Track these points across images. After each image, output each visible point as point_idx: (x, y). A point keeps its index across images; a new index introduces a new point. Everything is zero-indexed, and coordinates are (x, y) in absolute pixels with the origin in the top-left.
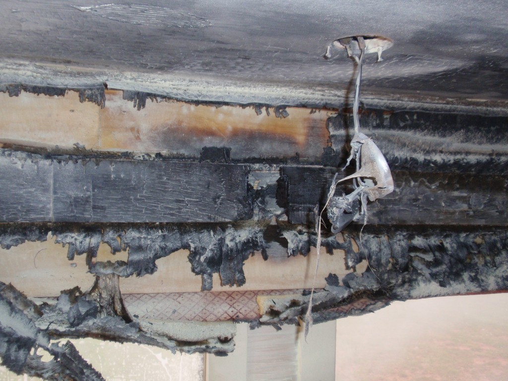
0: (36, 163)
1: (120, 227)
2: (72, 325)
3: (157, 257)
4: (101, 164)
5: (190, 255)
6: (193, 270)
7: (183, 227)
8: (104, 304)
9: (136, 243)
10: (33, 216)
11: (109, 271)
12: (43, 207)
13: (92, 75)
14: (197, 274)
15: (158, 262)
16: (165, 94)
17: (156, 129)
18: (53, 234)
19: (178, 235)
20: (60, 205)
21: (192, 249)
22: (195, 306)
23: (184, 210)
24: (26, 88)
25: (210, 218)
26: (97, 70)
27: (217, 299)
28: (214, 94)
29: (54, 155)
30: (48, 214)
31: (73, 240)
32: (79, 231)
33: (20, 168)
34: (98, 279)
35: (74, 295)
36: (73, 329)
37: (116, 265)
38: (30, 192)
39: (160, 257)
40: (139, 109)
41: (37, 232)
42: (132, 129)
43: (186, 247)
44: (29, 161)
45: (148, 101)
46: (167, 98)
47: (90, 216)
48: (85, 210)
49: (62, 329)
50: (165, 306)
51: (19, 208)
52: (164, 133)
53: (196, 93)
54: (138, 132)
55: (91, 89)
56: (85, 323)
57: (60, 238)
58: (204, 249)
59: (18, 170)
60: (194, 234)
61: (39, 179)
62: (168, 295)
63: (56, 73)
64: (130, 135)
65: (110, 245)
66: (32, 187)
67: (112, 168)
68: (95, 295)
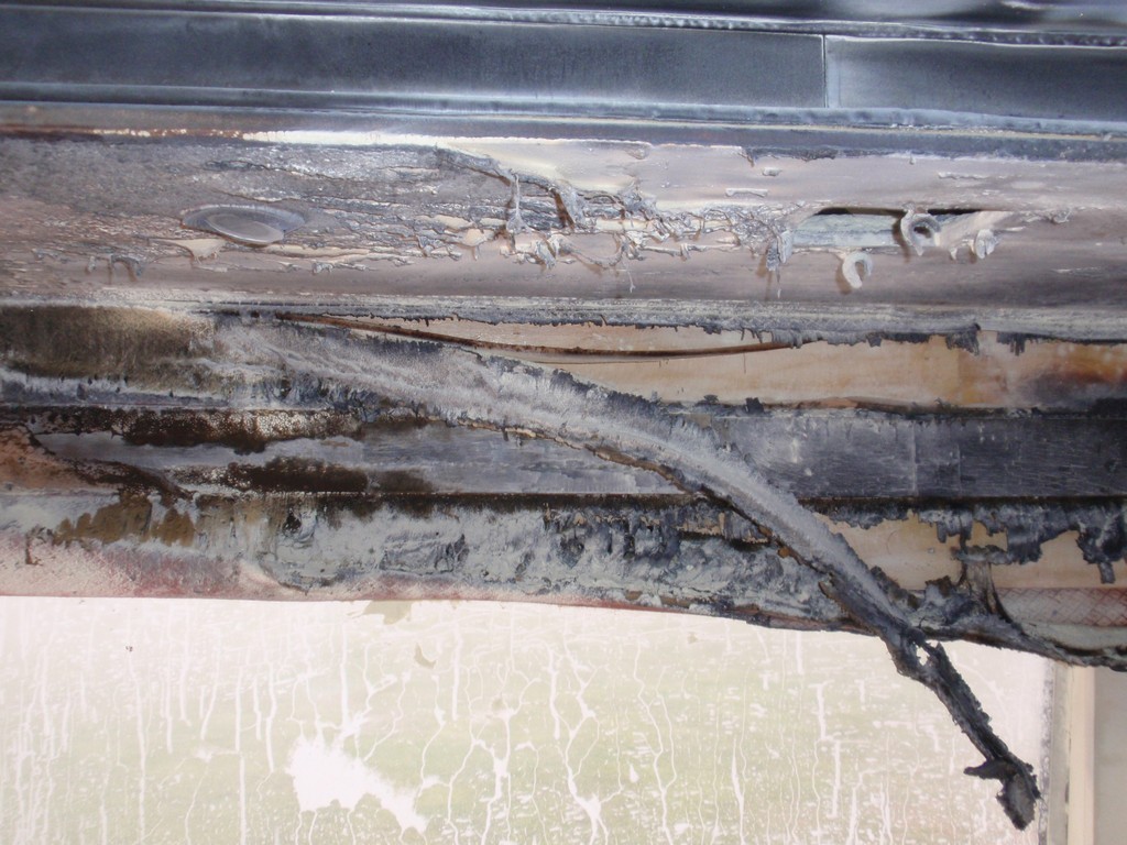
0: (895, 425)
1: (992, 503)
2: (948, 622)
3: (1042, 539)
4: (968, 424)
5: (1080, 538)
6: (1085, 558)
7: (1067, 503)
8: (976, 599)
9: (1016, 523)
10: (894, 490)
11: (980, 558)
12: (905, 479)
13: (958, 315)
14: (1090, 562)
15: (1043, 546)
16: (1047, 334)
17: (1026, 377)
18: (914, 512)
19: (1063, 514)
20: (923, 476)
21: (1083, 530)
22: (1079, 607)
23: (1069, 480)
24: (887, 336)
25: (1102, 490)
26: (965, 308)
27: (1107, 598)
28: (1107, 329)
29: (915, 414)
30: (910, 487)
31: (940, 519)
32: (944, 508)
33: (877, 431)
34: (965, 568)
35: (943, 585)
36: (948, 628)
37: (988, 550)
38: (889, 461)
39: (1047, 540)
40: (1017, 354)
41: (896, 509)
42: (997, 378)
43: (1074, 527)
44: (887, 423)
45: (1027, 343)
46: (1048, 338)
47: (958, 489)
48: (952, 482)
49: (936, 626)
50: (1042, 606)
51: (878, 480)
52: (1037, 381)
53: (1083, 330)
54: (1005, 381)
55: (960, 333)
56: (960, 620)
57: (923, 516)
58: (1098, 530)
59: (875, 434)
60: (1082, 512)
61: (898, 444)
62: (1042, 592)
63: (917, 315)
64: (995, 385)
65: (985, 525)
66: (890, 455)
67: (981, 429)
68: (964, 587)
